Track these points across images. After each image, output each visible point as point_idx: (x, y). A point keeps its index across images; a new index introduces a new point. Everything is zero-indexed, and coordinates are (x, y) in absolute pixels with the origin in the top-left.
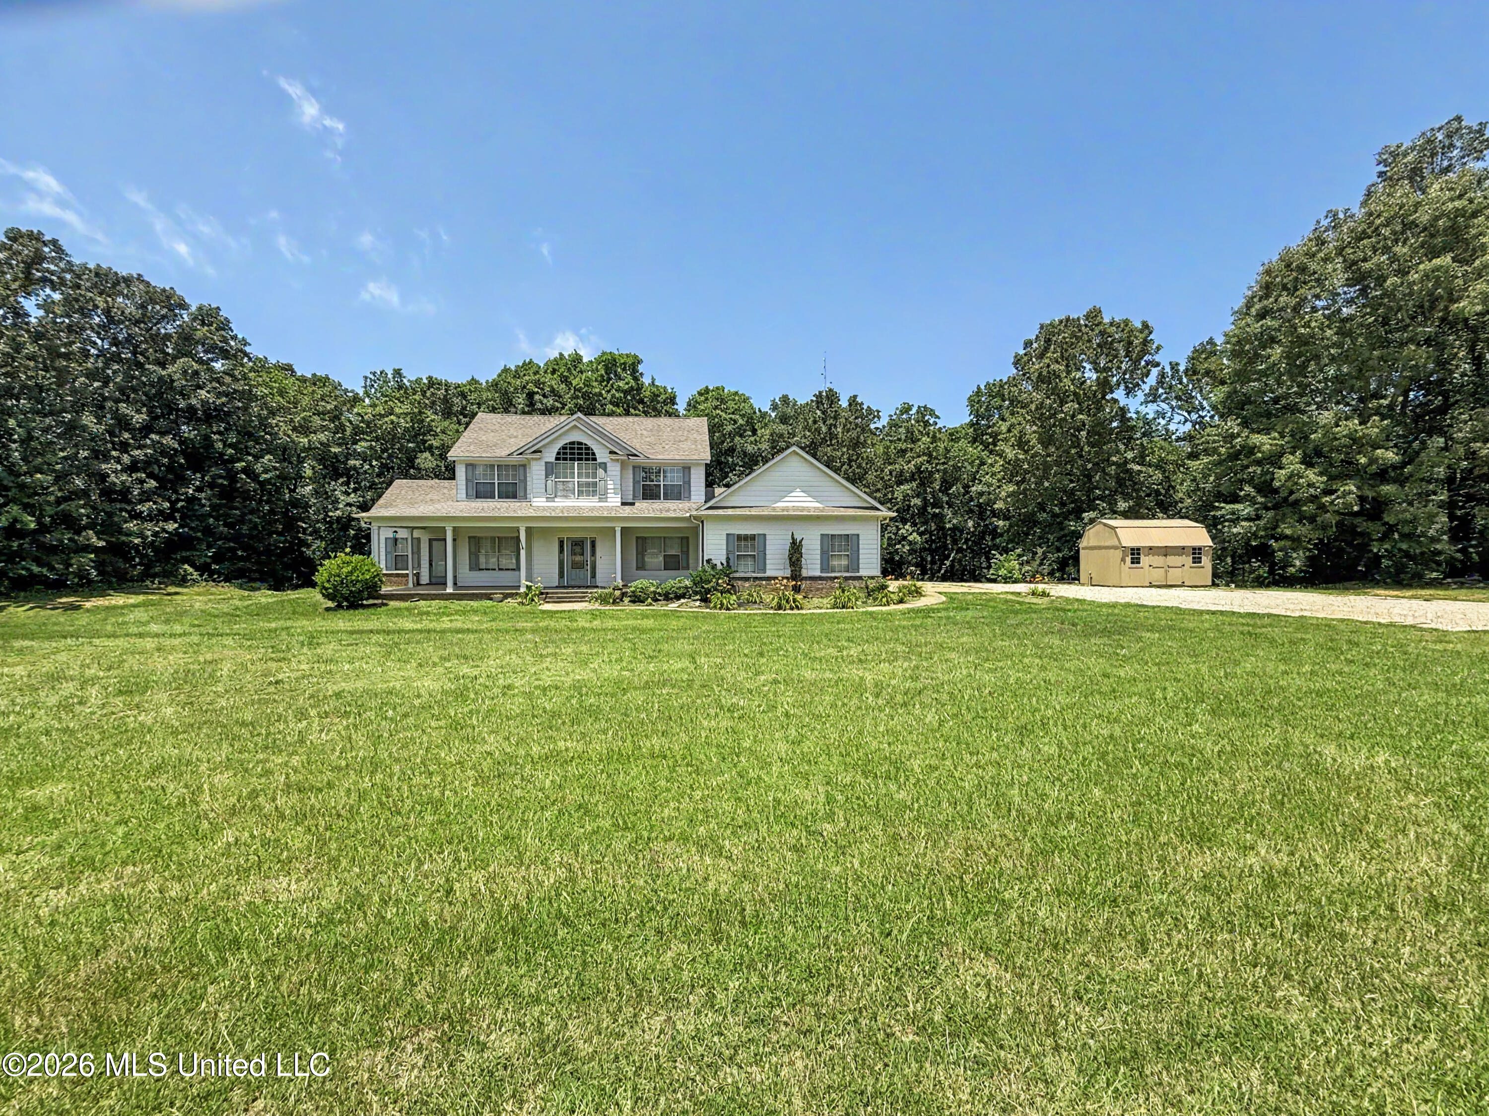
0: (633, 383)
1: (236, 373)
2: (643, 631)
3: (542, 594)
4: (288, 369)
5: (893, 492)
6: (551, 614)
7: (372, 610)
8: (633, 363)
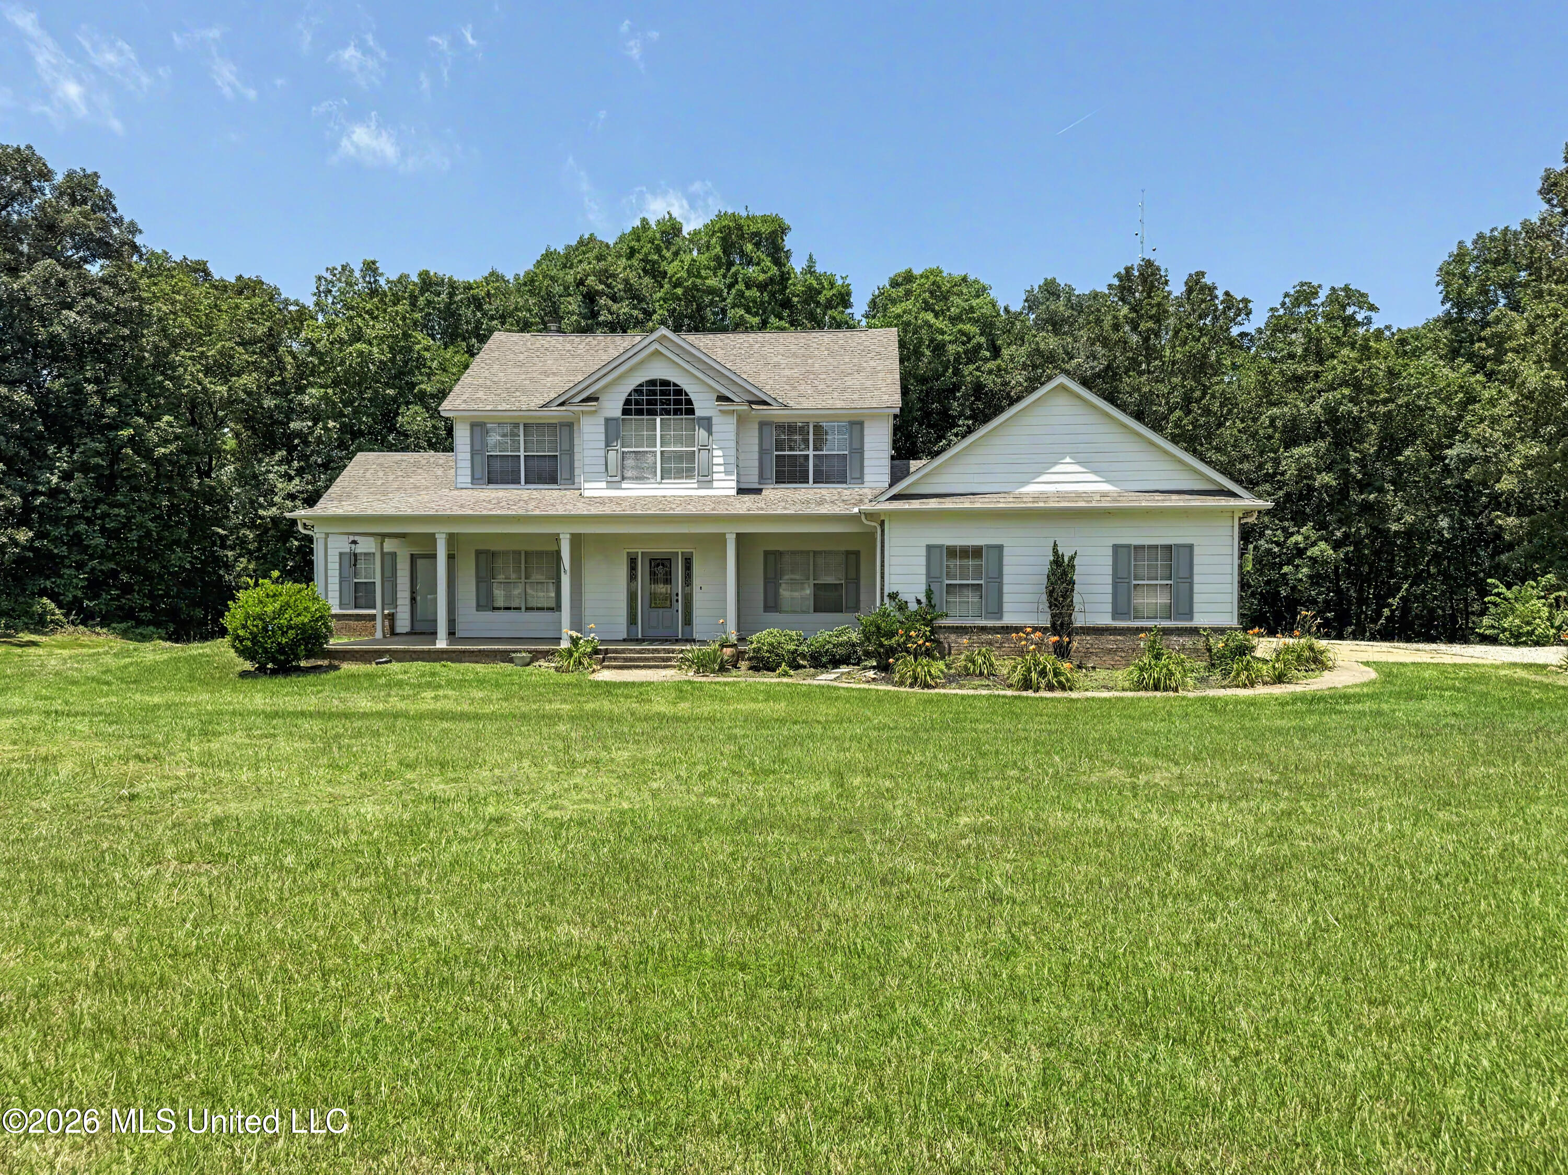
0: (774, 270)
1: (121, 280)
2: (762, 723)
3: (596, 652)
4: (200, 269)
5: (1277, 462)
6: (609, 688)
7: (311, 678)
8: (774, 232)
